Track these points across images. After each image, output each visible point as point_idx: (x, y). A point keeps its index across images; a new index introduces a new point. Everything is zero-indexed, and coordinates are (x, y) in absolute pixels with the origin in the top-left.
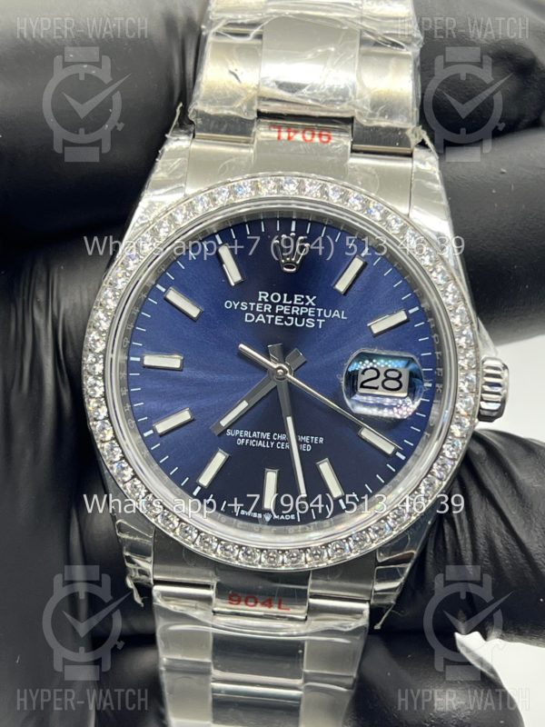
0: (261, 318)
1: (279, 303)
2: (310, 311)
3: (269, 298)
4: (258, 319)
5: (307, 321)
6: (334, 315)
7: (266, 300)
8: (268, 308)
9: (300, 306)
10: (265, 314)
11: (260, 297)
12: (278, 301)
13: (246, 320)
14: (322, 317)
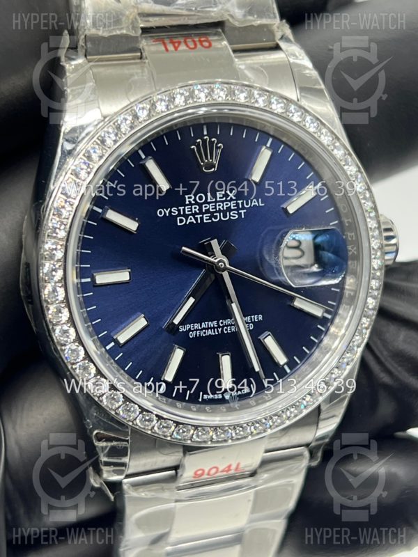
0: (191, 220)
1: (204, 203)
2: (232, 205)
3: (195, 200)
4: (189, 221)
5: (231, 214)
6: (253, 204)
7: (193, 202)
8: (196, 209)
9: (223, 202)
10: (194, 215)
11: (187, 200)
12: (203, 200)
13: (179, 224)
14: (243, 208)
